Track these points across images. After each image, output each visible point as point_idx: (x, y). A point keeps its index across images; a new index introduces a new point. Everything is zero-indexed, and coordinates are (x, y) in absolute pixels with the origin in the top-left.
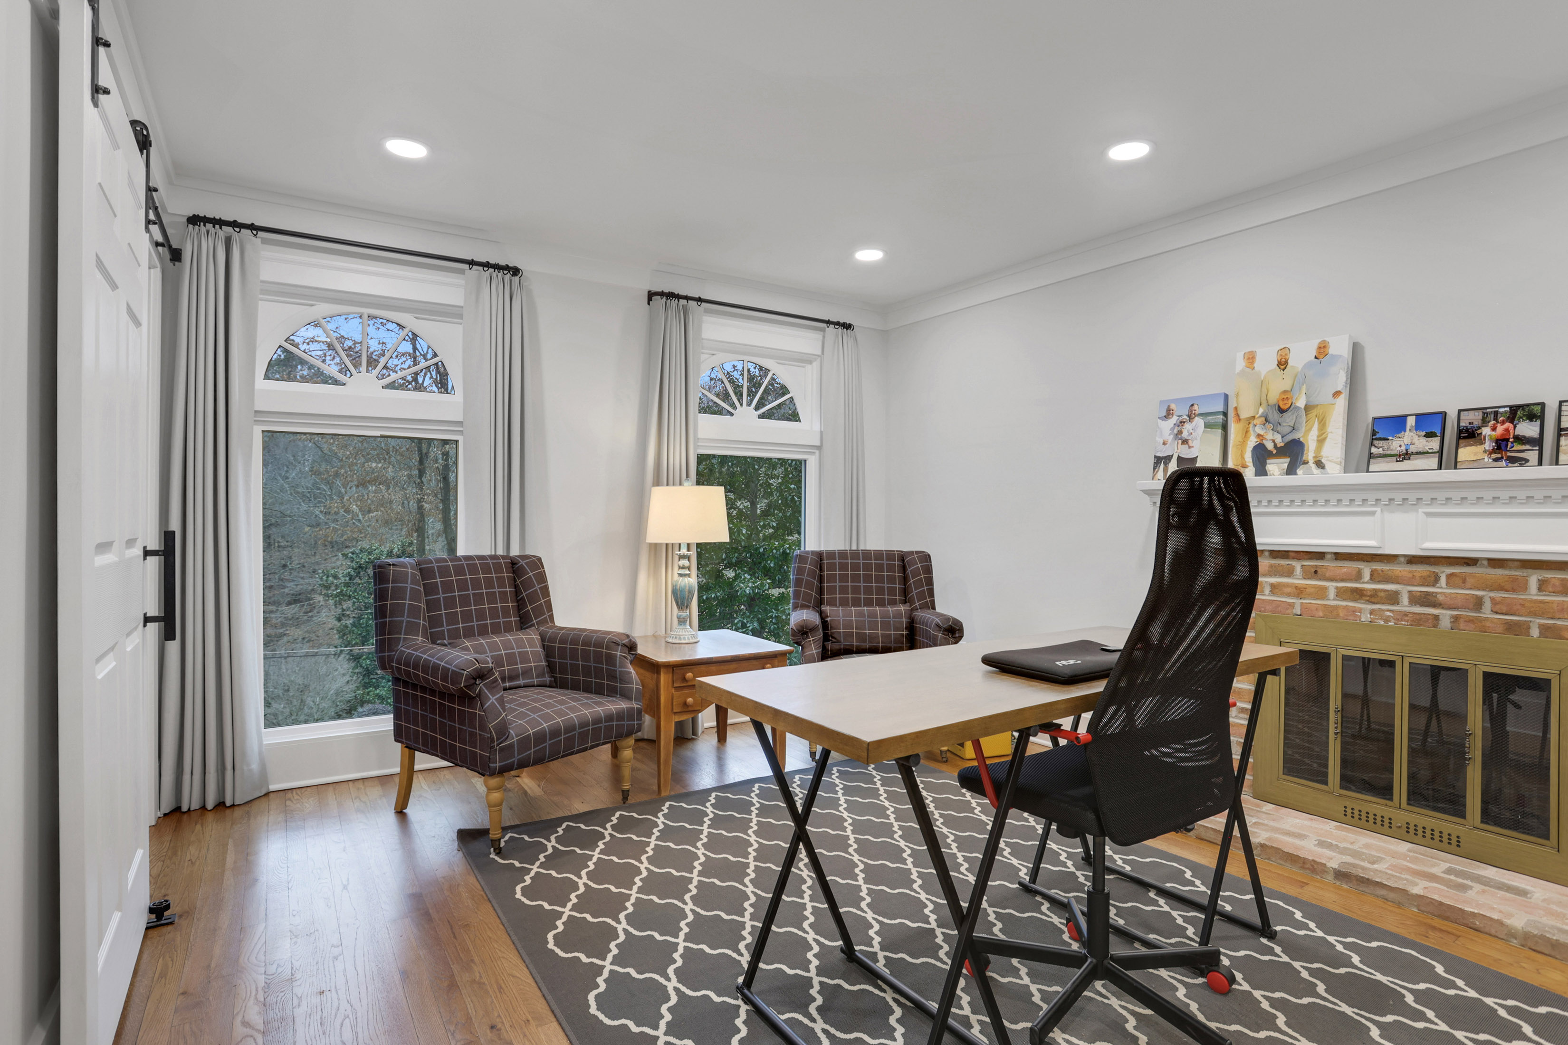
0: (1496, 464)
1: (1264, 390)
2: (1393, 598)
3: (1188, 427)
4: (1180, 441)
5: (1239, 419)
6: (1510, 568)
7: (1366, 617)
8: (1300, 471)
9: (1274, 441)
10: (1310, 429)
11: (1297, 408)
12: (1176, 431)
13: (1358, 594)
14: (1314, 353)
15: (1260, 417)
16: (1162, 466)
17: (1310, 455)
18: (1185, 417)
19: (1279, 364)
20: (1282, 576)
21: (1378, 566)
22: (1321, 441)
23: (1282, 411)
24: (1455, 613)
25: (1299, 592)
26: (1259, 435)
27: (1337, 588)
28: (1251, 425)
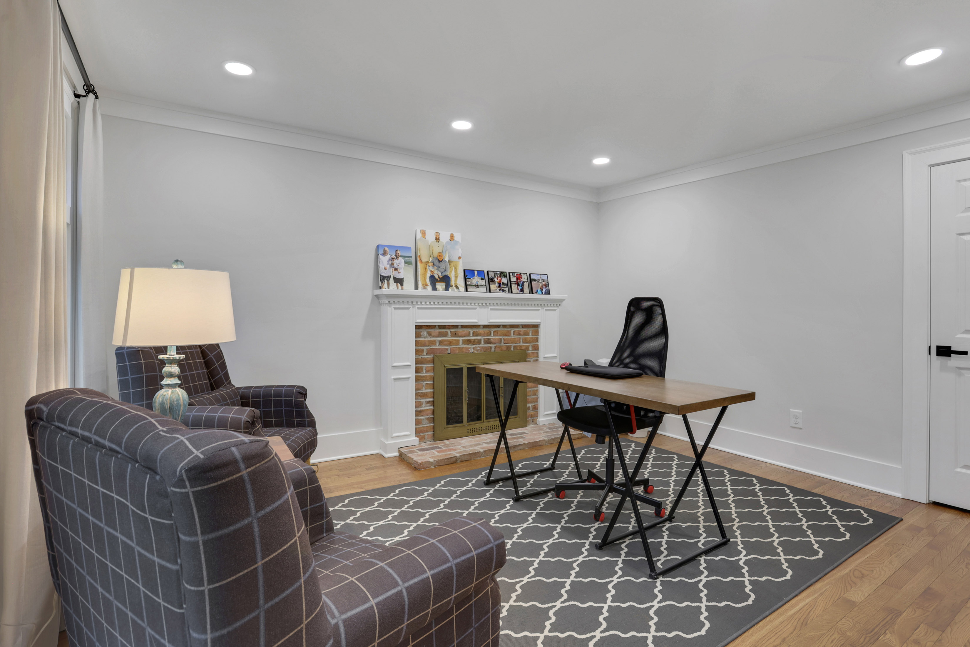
0: (500, 292)
1: (431, 250)
2: (479, 342)
3: (396, 262)
4: (393, 269)
5: (422, 262)
6: (507, 328)
7: (472, 351)
8: (450, 289)
9: (438, 275)
10: (451, 271)
11: (445, 261)
12: (390, 263)
13: (469, 342)
14: (449, 238)
15: (431, 262)
16: (386, 281)
17: (453, 283)
18: (394, 256)
19: (436, 239)
20: (443, 337)
21: (475, 330)
22: (456, 277)
23: (440, 261)
24: (495, 345)
25: (450, 343)
26: (431, 271)
27: (463, 340)
28: (427, 266)
